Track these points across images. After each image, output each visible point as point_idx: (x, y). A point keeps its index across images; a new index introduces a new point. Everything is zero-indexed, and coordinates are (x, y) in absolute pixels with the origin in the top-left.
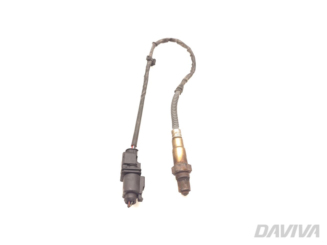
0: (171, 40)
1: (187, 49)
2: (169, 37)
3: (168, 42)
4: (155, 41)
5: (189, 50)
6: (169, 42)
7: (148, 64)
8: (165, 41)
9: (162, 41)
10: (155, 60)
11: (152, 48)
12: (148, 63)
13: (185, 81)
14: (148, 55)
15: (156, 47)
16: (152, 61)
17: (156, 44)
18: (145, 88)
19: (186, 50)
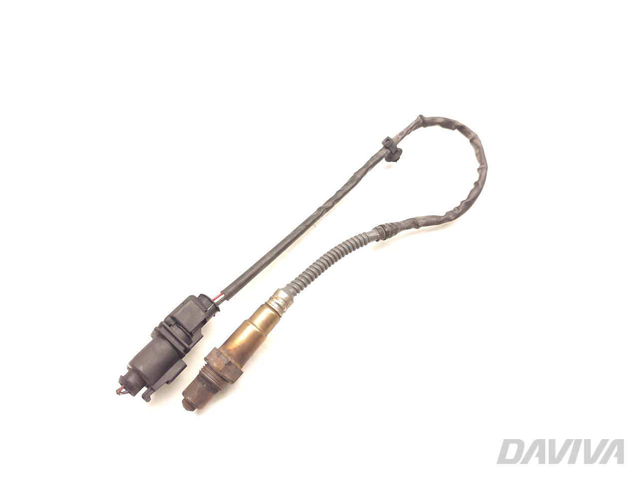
0: (462, 129)
1: (480, 166)
2: (462, 121)
3: (454, 129)
4: (427, 115)
5: (483, 169)
6: (456, 131)
7: (380, 153)
8: (448, 124)
9: (441, 121)
10: (399, 152)
11: (409, 126)
12: (381, 150)
13: (414, 224)
14: (392, 137)
15: (422, 128)
16: (391, 152)
17: (423, 122)
18: (336, 199)
19: (478, 165)
